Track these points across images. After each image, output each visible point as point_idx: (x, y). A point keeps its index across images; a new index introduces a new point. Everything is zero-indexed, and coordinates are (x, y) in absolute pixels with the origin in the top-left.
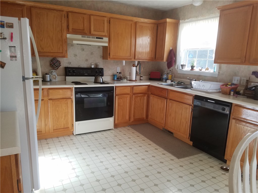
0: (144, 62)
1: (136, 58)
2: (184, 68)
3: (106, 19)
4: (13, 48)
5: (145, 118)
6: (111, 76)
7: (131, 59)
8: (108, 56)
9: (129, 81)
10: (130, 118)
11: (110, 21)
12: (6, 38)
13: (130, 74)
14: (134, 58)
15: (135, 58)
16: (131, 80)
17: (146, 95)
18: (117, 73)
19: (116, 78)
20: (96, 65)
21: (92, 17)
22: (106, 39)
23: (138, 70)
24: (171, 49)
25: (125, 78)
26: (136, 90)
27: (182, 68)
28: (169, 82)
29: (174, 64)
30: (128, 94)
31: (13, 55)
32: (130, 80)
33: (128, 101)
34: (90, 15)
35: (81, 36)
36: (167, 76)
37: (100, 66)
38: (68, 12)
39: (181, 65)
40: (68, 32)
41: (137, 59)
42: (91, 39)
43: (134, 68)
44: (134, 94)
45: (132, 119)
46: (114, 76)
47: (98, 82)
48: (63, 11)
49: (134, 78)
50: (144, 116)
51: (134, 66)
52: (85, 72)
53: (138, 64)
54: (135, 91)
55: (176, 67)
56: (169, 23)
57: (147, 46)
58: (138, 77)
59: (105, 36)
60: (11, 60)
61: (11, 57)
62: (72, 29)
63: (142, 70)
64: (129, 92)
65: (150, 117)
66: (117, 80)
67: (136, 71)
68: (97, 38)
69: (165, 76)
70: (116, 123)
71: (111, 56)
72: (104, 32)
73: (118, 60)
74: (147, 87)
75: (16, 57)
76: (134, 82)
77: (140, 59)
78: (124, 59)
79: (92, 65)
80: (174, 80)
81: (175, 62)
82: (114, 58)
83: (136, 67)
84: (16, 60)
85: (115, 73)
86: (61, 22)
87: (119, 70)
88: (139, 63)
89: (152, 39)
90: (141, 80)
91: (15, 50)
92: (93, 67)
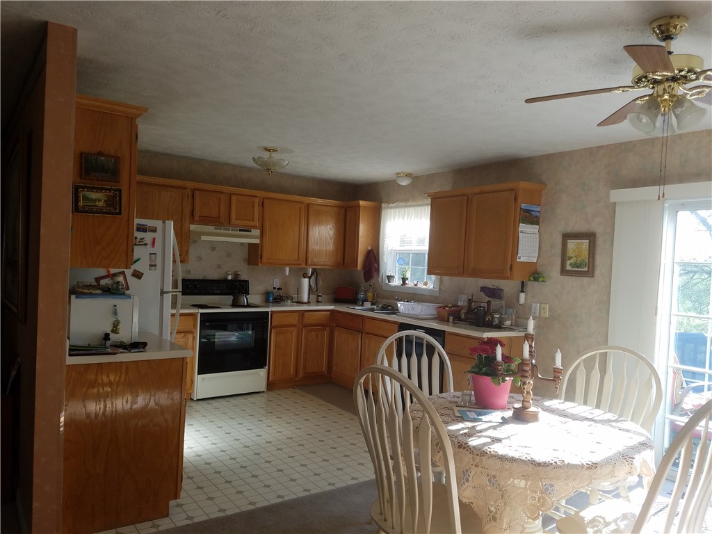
0: (324, 270)
1: (309, 262)
2: (391, 281)
3: (257, 201)
4: (153, 255)
5: (326, 373)
6: (262, 294)
7: (300, 265)
8: (259, 260)
9: (295, 304)
10: (297, 371)
11: (263, 203)
12: (147, 244)
13: (299, 291)
14: (304, 263)
15: (306, 264)
16: (300, 302)
17: (328, 329)
18: (275, 288)
19: (271, 298)
20: (236, 275)
21: (234, 198)
22: (256, 232)
23: (312, 284)
24: (370, 248)
25: (289, 298)
26: (309, 319)
27: (389, 282)
28: (368, 305)
29: (375, 274)
30: (294, 326)
31: (153, 263)
32: (297, 302)
33: (294, 339)
34: (230, 195)
35: (214, 227)
36: (366, 294)
37: (243, 277)
38: (194, 191)
39: (387, 276)
40: (193, 221)
41: (311, 265)
42: (231, 232)
43: (306, 280)
44: (306, 326)
45: (301, 373)
46: (267, 294)
47: (239, 304)
48: (185, 188)
49: (305, 298)
50: (324, 369)
51: (305, 276)
52: (214, 288)
53: (312, 274)
54: (306, 321)
55: (380, 280)
56: (364, 207)
57: (329, 243)
58: (313, 297)
59: (255, 227)
60: (150, 270)
61: (151, 266)
62: (200, 216)
63: (320, 283)
64: (295, 322)
65: (334, 369)
66: (273, 302)
67: (310, 286)
68: (240, 230)
69: (362, 296)
70: (270, 380)
71: (265, 260)
72: (253, 221)
73: (277, 266)
74: (329, 313)
75: (155, 266)
76: (306, 305)
77: (316, 265)
78: (288, 265)
79: (229, 274)
80: (377, 302)
81: (378, 270)
82: (270, 264)
83: (310, 278)
84: (155, 269)
85: (270, 289)
86: (182, 205)
87: (277, 283)
88: (314, 271)
89: (338, 231)
90: (318, 302)
91: (156, 258)
92: (230, 278)
